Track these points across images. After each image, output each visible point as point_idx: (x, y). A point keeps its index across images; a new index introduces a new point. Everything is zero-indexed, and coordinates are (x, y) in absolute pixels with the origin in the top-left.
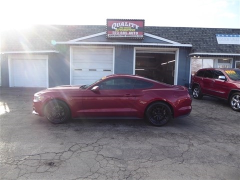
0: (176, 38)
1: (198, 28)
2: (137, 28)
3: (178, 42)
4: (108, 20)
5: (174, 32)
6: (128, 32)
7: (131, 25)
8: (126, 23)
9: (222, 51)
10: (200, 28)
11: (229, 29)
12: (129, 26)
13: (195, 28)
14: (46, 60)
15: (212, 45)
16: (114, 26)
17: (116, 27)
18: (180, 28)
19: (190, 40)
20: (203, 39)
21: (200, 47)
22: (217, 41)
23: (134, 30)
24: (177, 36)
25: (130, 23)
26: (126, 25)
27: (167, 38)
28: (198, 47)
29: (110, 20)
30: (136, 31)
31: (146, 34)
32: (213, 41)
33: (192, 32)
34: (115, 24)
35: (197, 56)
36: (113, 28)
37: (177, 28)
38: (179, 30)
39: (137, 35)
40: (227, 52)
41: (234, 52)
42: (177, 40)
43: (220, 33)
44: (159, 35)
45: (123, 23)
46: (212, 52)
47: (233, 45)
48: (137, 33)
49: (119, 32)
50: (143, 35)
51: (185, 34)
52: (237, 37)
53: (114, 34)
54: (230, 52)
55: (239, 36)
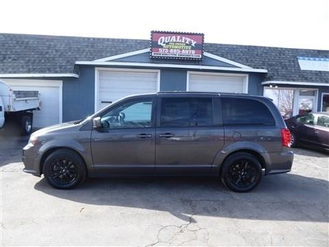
0: (245, 61)
1: (274, 48)
2: (193, 45)
3: (249, 66)
4: (153, 32)
5: (242, 52)
6: (181, 50)
7: (186, 41)
8: (178, 37)
9: (306, 79)
10: (277, 48)
11: (314, 50)
12: (183, 41)
13: (269, 48)
14: (58, 87)
15: (293, 71)
16: (162, 41)
17: (164, 43)
18: (250, 46)
19: (264, 64)
20: (281, 63)
21: (278, 74)
22: (299, 65)
23: (190, 47)
24: (246, 58)
25: (184, 38)
26: (178, 41)
27: (233, 60)
28: (275, 73)
29: (156, 32)
30: (193, 48)
31: (206, 54)
32: (294, 65)
33: (266, 53)
34: (163, 38)
35: (274, 85)
36: (159, 43)
37: (245, 46)
38: (249, 50)
39: (193, 54)
40: (313, 81)
41: (322, 82)
42: (247, 63)
43: (303, 56)
44: (222, 56)
45: (174, 37)
46: (294, 80)
47: (320, 72)
48: (193, 52)
49: (169, 49)
50: (202, 55)
51: (257, 55)
52: (324, 60)
53: (161, 53)
54: (317, 82)
55: (327, 59)
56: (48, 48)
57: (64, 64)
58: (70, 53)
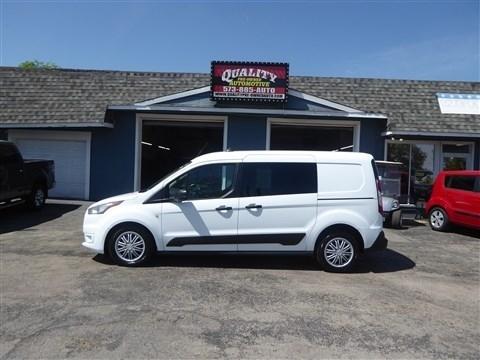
0: (352, 101)
2: (272, 80)
3: (359, 109)
4: (214, 63)
5: (349, 88)
6: (255, 88)
7: (261, 75)
8: (251, 70)
10: (405, 81)
12: (258, 75)
13: (394, 81)
14: (85, 141)
15: (428, 115)
16: (227, 75)
17: (230, 78)
18: (362, 80)
19: (382, 105)
20: (409, 104)
21: (403, 120)
22: (438, 107)
23: (268, 84)
24: (356, 97)
25: (259, 70)
26: (250, 75)
27: (334, 102)
28: (400, 119)
29: (219, 64)
30: (272, 85)
31: (293, 93)
32: (431, 107)
33: (387, 90)
34: (228, 71)
35: (398, 137)
36: (223, 79)
38: (360, 85)
39: (272, 94)
42: (356, 102)
43: (446, 91)
44: (317, 95)
45: (245, 70)
48: (273, 90)
49: (237, 87)
50: (287, 95)
51: (373, 92)
53: (227, 92)
56: (72, 87)
57: (91, 109)
58: (101, 95)
